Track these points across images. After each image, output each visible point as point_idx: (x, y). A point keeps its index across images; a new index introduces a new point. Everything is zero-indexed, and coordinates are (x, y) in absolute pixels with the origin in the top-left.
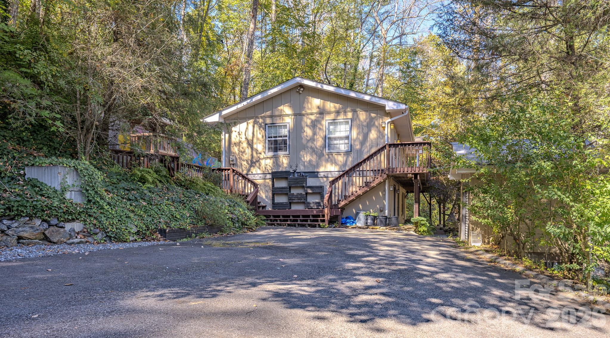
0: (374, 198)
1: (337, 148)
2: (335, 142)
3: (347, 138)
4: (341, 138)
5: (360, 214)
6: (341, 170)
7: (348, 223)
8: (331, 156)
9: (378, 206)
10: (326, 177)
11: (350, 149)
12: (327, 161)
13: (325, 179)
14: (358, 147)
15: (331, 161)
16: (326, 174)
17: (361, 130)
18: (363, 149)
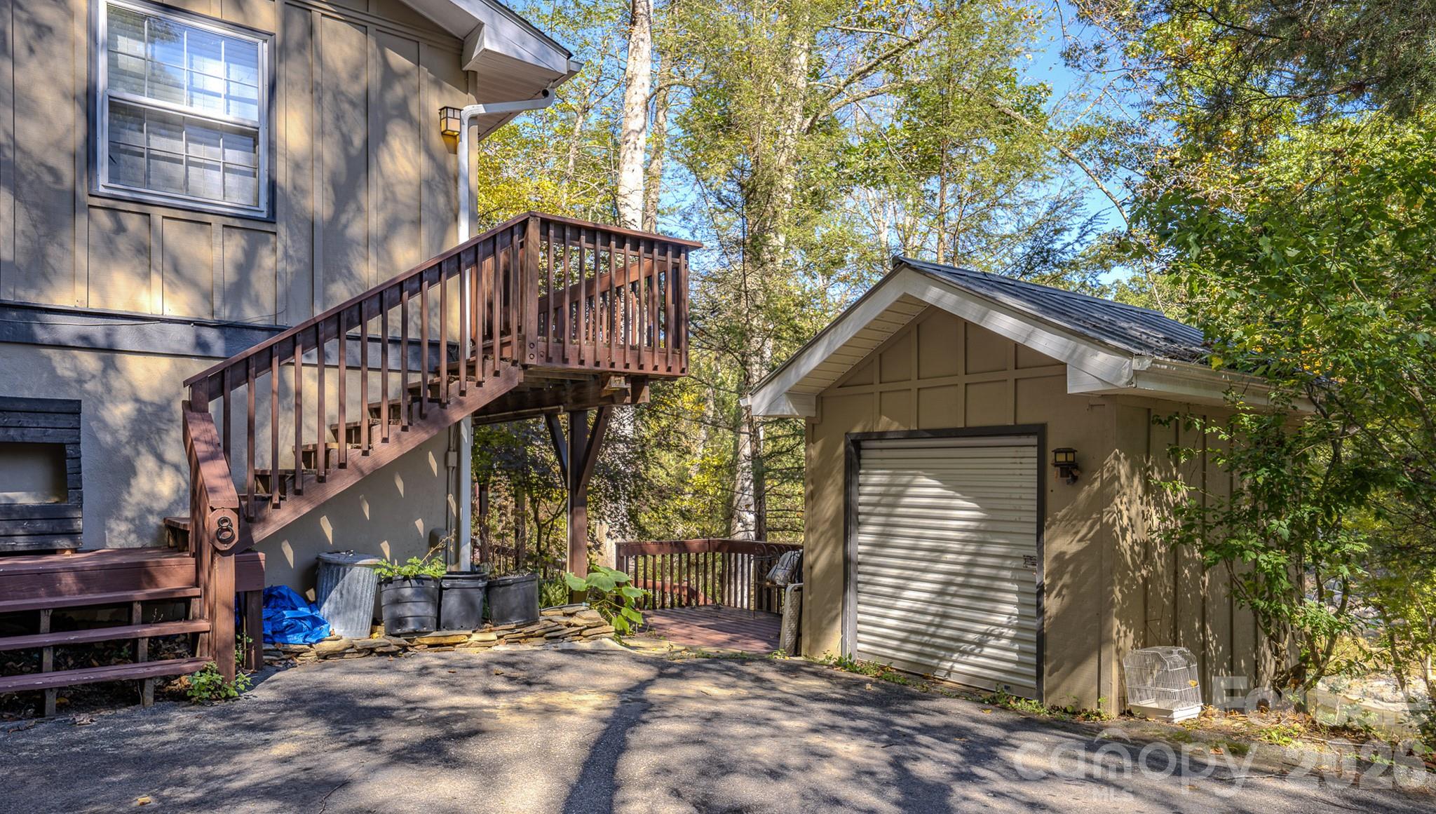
0: (400, 484)
1: (169, 181)
2: (160, 144)
3: (246, 136)
4: (207, 130)
5: (356, 570)
6: (208, 318)
7: (294, 628)
8: (133, 223)
9: (419, 524)
10: (93, 348)
11: (263, 206)
12: (108, 249)
13: (89, 362)
14: (318, 203)
15: (143, 250)
16: (96, 329)
17: (329, 118)
18: (344, 219)
